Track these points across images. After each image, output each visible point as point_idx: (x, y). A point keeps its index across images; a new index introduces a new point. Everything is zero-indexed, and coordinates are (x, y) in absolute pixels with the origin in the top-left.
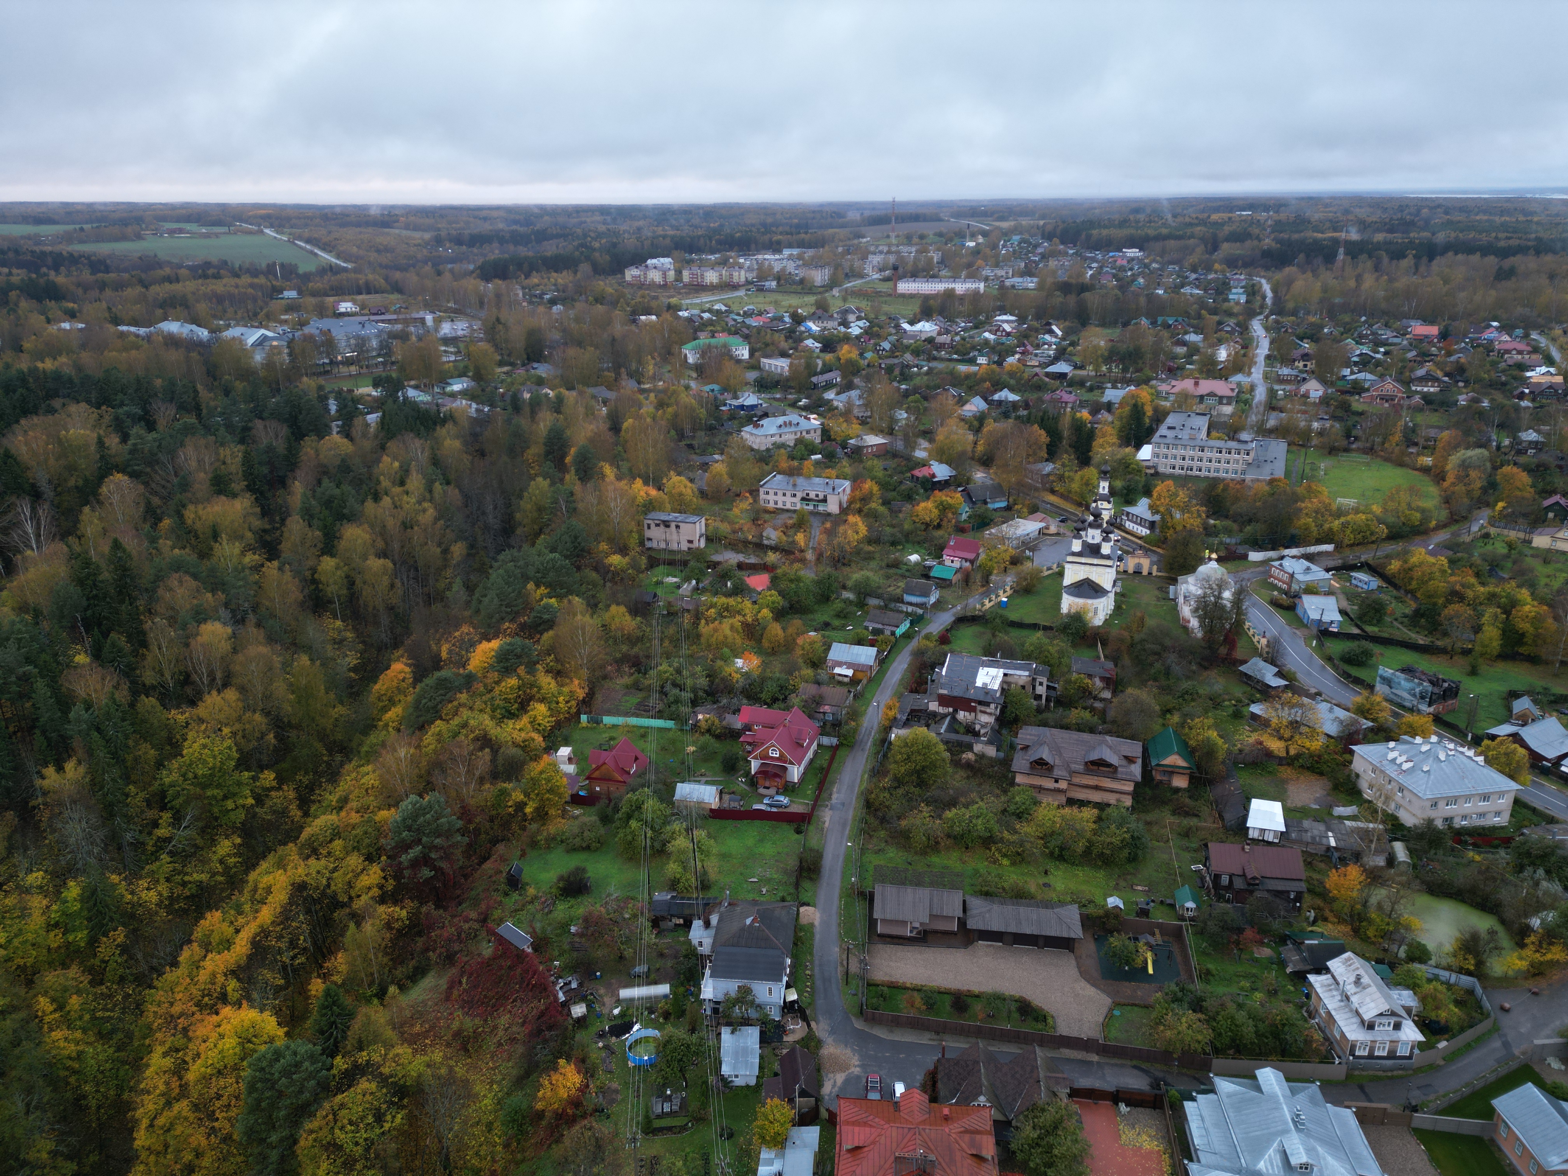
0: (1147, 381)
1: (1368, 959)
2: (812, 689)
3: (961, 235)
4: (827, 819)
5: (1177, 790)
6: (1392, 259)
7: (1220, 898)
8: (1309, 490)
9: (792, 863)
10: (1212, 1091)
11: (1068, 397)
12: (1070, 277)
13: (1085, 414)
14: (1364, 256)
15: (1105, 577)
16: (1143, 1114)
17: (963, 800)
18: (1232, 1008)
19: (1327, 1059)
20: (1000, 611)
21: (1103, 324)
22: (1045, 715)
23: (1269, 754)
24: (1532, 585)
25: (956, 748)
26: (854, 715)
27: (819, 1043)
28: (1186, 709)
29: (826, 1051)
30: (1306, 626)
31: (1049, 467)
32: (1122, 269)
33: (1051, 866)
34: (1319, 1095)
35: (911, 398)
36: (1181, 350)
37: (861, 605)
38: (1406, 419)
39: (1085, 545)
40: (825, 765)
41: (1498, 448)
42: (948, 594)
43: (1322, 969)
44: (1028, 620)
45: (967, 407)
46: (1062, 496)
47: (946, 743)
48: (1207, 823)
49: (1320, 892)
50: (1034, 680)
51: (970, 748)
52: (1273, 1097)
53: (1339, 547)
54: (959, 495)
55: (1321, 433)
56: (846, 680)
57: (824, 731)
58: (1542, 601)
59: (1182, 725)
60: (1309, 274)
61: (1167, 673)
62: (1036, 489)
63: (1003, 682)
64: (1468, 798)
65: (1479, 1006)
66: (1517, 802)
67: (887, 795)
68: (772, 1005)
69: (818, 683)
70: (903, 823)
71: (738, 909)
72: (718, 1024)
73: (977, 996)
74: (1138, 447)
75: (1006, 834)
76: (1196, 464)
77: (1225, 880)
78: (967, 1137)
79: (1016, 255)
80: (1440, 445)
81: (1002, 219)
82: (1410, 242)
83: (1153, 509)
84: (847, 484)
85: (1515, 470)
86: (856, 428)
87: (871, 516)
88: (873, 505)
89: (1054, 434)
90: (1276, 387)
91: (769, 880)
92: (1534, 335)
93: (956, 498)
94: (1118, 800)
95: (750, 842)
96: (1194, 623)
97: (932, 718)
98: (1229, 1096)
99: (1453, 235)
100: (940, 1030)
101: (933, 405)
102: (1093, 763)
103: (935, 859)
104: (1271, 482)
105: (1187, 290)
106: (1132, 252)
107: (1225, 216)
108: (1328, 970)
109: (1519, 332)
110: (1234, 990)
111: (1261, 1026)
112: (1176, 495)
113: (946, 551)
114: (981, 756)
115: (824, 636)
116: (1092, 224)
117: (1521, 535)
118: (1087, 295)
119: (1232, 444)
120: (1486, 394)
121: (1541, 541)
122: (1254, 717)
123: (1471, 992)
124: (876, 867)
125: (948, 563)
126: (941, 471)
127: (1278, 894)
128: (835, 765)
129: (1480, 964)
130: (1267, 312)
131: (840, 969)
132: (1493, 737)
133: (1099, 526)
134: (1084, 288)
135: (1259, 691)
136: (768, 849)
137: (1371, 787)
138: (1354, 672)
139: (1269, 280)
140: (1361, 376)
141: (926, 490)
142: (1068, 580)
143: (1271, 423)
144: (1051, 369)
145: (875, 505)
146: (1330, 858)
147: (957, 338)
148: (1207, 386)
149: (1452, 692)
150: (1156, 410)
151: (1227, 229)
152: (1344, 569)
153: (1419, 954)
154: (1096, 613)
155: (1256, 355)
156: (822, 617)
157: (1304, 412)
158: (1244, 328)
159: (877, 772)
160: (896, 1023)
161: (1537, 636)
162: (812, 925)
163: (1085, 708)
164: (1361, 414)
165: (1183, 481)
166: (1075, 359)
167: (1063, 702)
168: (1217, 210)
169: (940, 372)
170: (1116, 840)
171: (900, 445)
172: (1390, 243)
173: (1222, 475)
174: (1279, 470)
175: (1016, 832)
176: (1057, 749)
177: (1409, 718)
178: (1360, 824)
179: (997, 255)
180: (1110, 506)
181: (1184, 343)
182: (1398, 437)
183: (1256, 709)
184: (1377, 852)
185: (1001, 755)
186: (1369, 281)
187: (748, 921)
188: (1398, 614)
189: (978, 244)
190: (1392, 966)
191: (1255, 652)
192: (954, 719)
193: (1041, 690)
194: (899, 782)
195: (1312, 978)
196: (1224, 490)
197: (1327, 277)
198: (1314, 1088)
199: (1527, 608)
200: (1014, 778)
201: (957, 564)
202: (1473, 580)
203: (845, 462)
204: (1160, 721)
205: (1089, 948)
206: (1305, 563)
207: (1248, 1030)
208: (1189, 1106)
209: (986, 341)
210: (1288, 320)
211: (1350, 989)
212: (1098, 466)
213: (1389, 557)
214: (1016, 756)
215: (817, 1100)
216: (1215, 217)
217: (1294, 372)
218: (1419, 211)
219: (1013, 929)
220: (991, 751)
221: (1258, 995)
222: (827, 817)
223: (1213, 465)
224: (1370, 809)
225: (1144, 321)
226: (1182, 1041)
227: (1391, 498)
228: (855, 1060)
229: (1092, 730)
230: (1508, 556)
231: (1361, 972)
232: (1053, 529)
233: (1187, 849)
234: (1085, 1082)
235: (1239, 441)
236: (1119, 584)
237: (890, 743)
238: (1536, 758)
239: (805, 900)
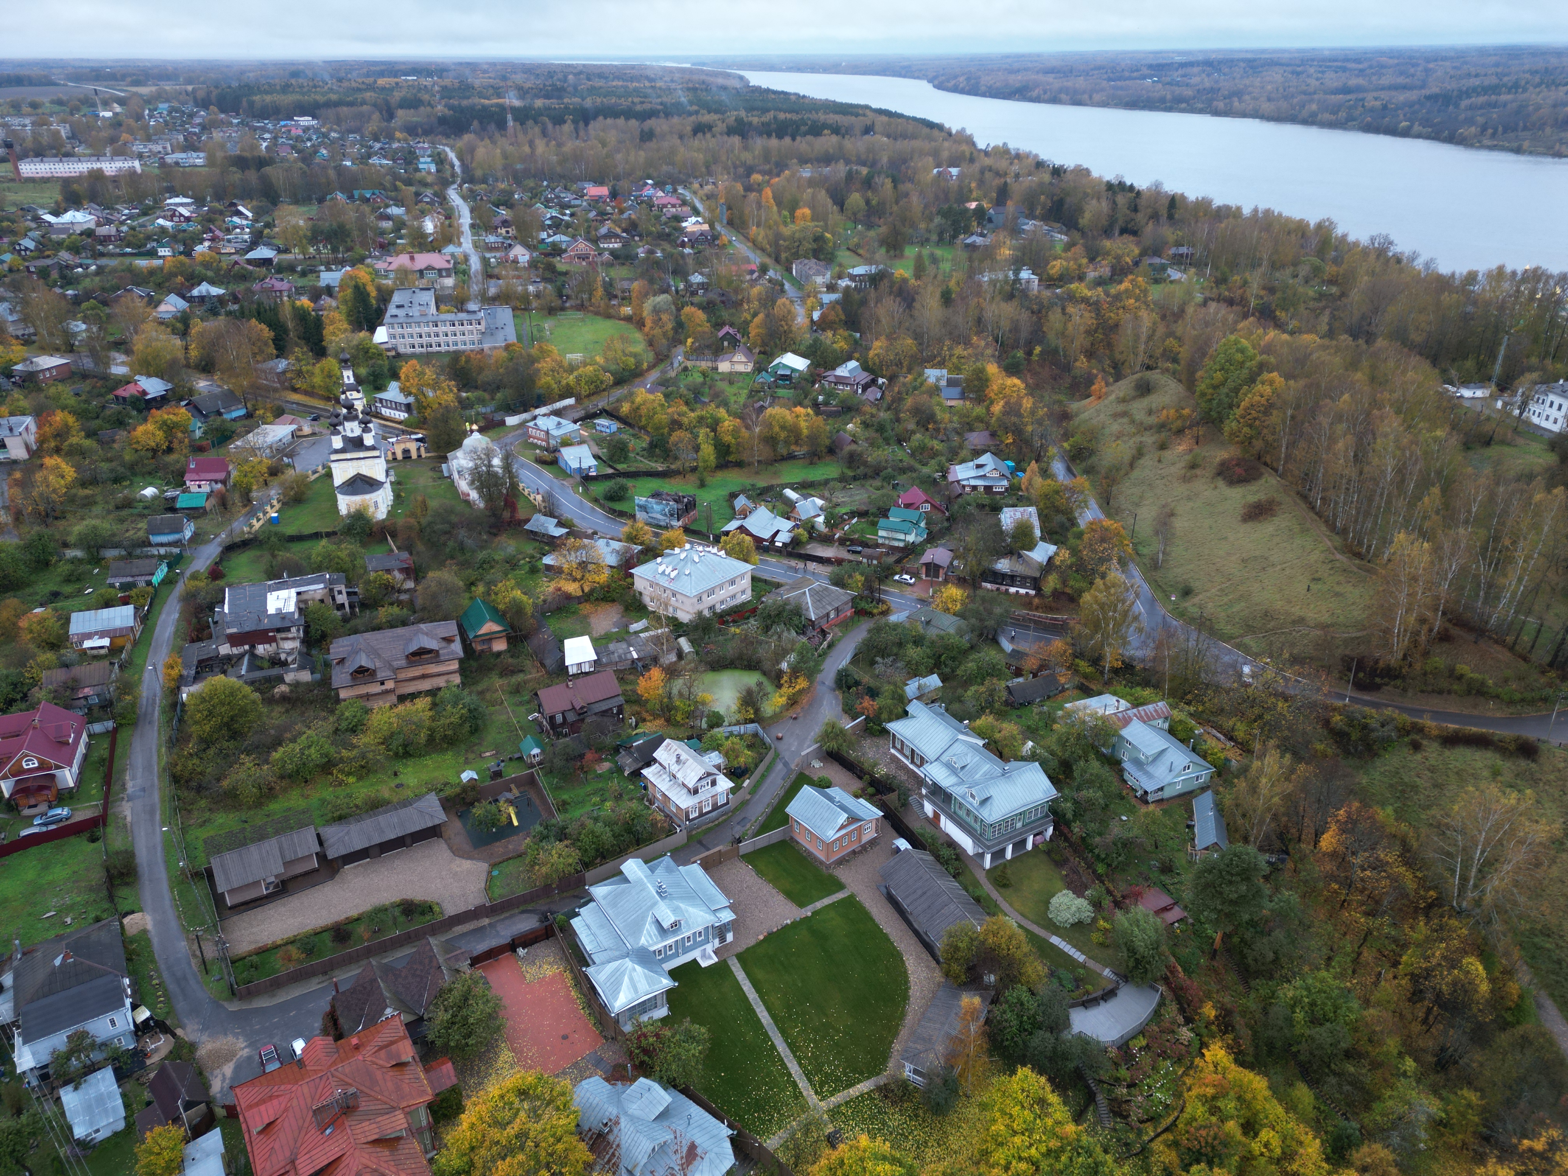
0: (361, 260)
1: (681, 740)
2: (60, 675)
3: (88, 102)
4: (128, 813)
5: (499, 654)
6: (555, 124)
7: (559, 735)
8: (542, 350)
9: (97, 876)
10: (592, 900)
11: (283, 284)
12: (242, 150)
13: (305, 302)
14: (530, 123)
15: (376, 469)
16: (540, 949)
17: (288, 735)
18: (590, 823)
19: (671, 832)
20: (273, 529)
21: (296, 202)
22: (353, 623)
23: (568, 597)
24: (725, 404)
25: (264, 686)
26: (127, 688)
27: (192, 1047)
28: (488, 577)
29: (202, 1052)
30: (570, 476)
31: (282, 364)
32: (298, 139)
33: (399, 767)
34: (672, 863)
35: (85, 305)
36: (387, 225)
37: (96, 560)
38: (602, 275)
39: (345, 439)
40: (106, 754)
41: (677, 291)
42: (205, 523)
43: (650, 761)
44: (307, 531)
45: (162, 308)
46: (306, 393)
47: (252, 683)
48: (533, 674)
49: (635, 700)
50: (331, 590)
51: (280, 680)
52: (639, 882)
53: (579, 400)
54: (183, 410)
55: (538, 295)
56: (103, 652)
57: (91, 717)
58: (735, 415)
59: (488, 593)
60: (487, 141)
61: (462, 548)
62: (275, 390)
63: (298, 602)
64: (721, 587)
65: (763, 744)
66: (754, 579)
67: (196, 761)
68: (118, 1036)
69: (66, 666)
70: (225, 783)
71: (39, 954)
72: (53, 1089)
73: (358, 919)
74: (372, 330)
75: (345, 753)
76: (433, 340)
77: (559, 719)
78: (383, 1053)
79: (169, 126)
80: (634, 295)
81: (137, 83)
82: (566, 108)
83: (403, 390)
84: (29, 420)
85: (693, 309)
86: (18, 350)
87: (74, 453)
88: (74, 440)
89: (276, 325)
90: (488, 255)
91: (71, 908)
92: (680, 190)
93: (181, 413)
94: (448, 681)
95: (31, 875)
96: (474, 495)
97: (226, 664)
98: (605, 898)
99: (599, 100)
100: (327, 969)
101: (117, 310)
102: (414, 654)
103: (273, 807)
104: (507, 347)
105: (374, 160)
106: (306, 121)
107: (392, 81)
108: (655, 761)
109: (669, 187)
110: (588, 808)
111: (616, 828)
112: (423, 373)
113: (187, 477)
114: (296, 685)
115: (55, 609)
116: (249, 89)
117: (709, 364)
118: (268, 170)
119: (463, 316)
120: (659, 245)
121: (724, 367)
122: (548, 568)
123: (756, 735)
124: (205, 841)
125: (194, 488)
126: (153, 387)
127: (604, 713)
128: (118, 752)
129: (757, 711)
130: (459, 181)
131: (193, 962)
132: (727, 533)
133: (356, 418)
134: (261, 163)
135: (547, 544)
136: (59, 873)
137: (652, 600)
138: (618, 506)
139: (452, 147)
140: (557, 238)
141: (140, 411)
142: (338, 481)
143: (492, 291)
144: (251, 255)
145: (77, 439)
146: (636, 669)
147: (124, 228)
148: (423, 260)
149: (691, 506)
150: (379, 289)
151: (397, 95)
152: (587, 418)
153: (716, 721)
154: (376, 507)
155: (460, 225)
156: (44, 587)
157: (519, 277)
158: (443, 199)
159: (176, 741)
160: (277, 984)
161: (738, 444)
162: (145, 931)
163: (392, 604)
164: (566, 274)
165: (427, 358)
166: (275, 241)
167: (367, 604)
168: (382, 74)
169: (114, 271)
170: (455, 719)
171: (88, 363)
172: (549, 109)
173: (461, 347)
174: (510, 334)
175: (354, 747)
176: (374, 652)
177: (666, 534)
178: (652, 633)
179: (146, 127)
180: (360, 395)
181: (388, 218)
182: (600, 292)
183: (548, 560)
184: (669, 651)
185: (318, 676)
186: (541, 146)
187: (58, 962)
188: (638, 449)
189: (116, 114)
190: (700, 738)
191: (535, 509)
192: (253, 656)
193: (342, 599)
194: (206, 742)
195: (645, 772)
196: (467, 361)
197: (504, 144)
198: (667, 859)
199: (726, 423)
200: (338, 695)
201: (206, 488)
202: (685, 408)
203: (17, 394)
204: (467, 595)
205: (456, 826)
206: (555, 419)
207: (607, 836)
208: (576, 922)
209: (163, 230)
210: (480, 188)
211: (674, 768)
212: (336, 356)
213: (619, 401)
214: (334, 672)
215: (208, 1104)
216: (381, 82)
217: (500, 240)
218: (565, 77)
219: (377, 840)
220: (305, 676)
221: (608, 804)
222: (127, 810)
223: (451, 339)
224: (656, 618)
225: (340, 196)
226: (557, 870)
227: (609, 348)
228: (241, 1043)
229: (404, 623)
230: (704, 383)
231: (679, 751)
232: (307, 430)
233: (521, 704)
234: (482, 947)
235: (468, 312)
236: (392, 472)
237: (183, 704)
238: (758, 540)
239: (127, 908)
